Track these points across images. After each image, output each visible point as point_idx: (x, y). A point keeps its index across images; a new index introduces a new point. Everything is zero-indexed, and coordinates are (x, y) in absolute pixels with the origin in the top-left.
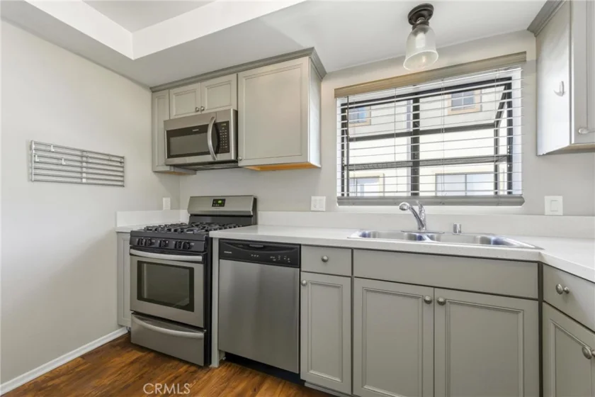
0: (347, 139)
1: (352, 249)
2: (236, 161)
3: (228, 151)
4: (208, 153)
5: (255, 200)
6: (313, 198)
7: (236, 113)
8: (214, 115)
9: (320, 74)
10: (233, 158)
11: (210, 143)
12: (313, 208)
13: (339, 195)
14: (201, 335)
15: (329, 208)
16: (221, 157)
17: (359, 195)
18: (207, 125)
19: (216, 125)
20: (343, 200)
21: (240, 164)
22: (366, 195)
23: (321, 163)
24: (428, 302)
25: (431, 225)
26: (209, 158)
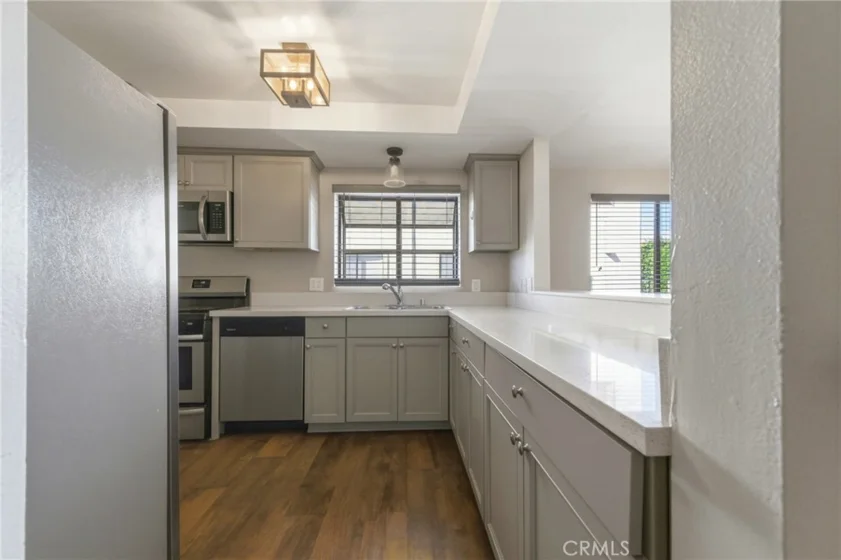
0: (344, 225)
1: (346, 317)
2: (231, 242)
3: (222, 231)
4: (198, 232)
5: (248, 281)
6: (312, 279)
7: (232, 194)
8: (206, 194)
9: (319, 168)
10: (229, 239)
11: (201, 220)
12: (311, 289)
13: (336, 277)
14: (202, 410)
15: (328, 289)
16: (212, 237)
17: (359, 277)
18: (198, 203)
19: (208, 205)
20: (341, 282)
21: (236, 245)
22: (367, 277)
23: (319, 248)
24: (395, 347)
25: (407, 301)
26: (198, 237)
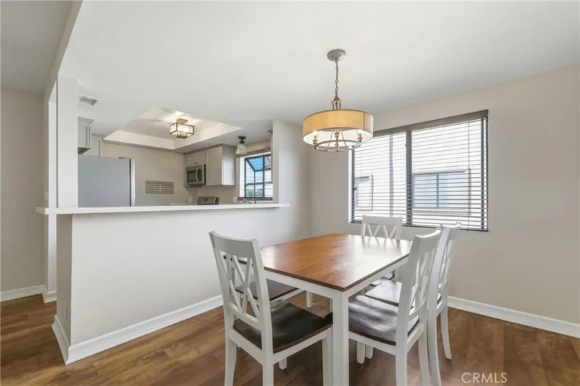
2: (205, 184)
4: (197, 181)
5: (217, 199)
7: (205, 165)
11: (197, 176)
18: (196, 170)
19: (199, 171)
